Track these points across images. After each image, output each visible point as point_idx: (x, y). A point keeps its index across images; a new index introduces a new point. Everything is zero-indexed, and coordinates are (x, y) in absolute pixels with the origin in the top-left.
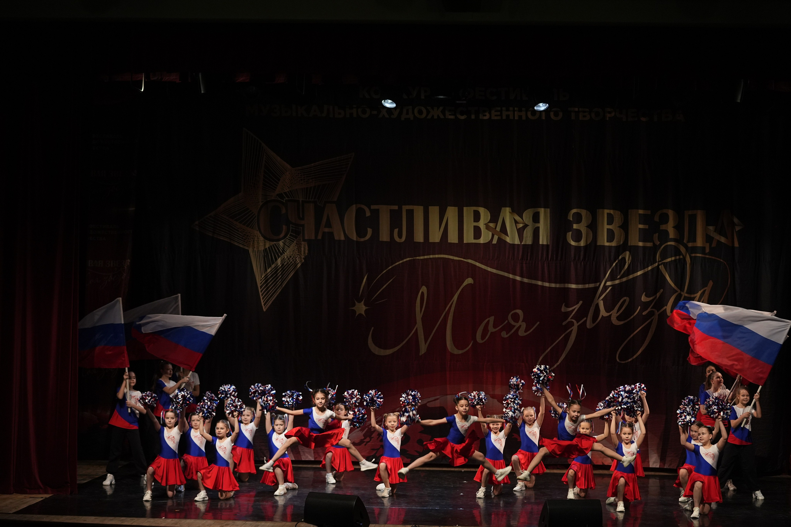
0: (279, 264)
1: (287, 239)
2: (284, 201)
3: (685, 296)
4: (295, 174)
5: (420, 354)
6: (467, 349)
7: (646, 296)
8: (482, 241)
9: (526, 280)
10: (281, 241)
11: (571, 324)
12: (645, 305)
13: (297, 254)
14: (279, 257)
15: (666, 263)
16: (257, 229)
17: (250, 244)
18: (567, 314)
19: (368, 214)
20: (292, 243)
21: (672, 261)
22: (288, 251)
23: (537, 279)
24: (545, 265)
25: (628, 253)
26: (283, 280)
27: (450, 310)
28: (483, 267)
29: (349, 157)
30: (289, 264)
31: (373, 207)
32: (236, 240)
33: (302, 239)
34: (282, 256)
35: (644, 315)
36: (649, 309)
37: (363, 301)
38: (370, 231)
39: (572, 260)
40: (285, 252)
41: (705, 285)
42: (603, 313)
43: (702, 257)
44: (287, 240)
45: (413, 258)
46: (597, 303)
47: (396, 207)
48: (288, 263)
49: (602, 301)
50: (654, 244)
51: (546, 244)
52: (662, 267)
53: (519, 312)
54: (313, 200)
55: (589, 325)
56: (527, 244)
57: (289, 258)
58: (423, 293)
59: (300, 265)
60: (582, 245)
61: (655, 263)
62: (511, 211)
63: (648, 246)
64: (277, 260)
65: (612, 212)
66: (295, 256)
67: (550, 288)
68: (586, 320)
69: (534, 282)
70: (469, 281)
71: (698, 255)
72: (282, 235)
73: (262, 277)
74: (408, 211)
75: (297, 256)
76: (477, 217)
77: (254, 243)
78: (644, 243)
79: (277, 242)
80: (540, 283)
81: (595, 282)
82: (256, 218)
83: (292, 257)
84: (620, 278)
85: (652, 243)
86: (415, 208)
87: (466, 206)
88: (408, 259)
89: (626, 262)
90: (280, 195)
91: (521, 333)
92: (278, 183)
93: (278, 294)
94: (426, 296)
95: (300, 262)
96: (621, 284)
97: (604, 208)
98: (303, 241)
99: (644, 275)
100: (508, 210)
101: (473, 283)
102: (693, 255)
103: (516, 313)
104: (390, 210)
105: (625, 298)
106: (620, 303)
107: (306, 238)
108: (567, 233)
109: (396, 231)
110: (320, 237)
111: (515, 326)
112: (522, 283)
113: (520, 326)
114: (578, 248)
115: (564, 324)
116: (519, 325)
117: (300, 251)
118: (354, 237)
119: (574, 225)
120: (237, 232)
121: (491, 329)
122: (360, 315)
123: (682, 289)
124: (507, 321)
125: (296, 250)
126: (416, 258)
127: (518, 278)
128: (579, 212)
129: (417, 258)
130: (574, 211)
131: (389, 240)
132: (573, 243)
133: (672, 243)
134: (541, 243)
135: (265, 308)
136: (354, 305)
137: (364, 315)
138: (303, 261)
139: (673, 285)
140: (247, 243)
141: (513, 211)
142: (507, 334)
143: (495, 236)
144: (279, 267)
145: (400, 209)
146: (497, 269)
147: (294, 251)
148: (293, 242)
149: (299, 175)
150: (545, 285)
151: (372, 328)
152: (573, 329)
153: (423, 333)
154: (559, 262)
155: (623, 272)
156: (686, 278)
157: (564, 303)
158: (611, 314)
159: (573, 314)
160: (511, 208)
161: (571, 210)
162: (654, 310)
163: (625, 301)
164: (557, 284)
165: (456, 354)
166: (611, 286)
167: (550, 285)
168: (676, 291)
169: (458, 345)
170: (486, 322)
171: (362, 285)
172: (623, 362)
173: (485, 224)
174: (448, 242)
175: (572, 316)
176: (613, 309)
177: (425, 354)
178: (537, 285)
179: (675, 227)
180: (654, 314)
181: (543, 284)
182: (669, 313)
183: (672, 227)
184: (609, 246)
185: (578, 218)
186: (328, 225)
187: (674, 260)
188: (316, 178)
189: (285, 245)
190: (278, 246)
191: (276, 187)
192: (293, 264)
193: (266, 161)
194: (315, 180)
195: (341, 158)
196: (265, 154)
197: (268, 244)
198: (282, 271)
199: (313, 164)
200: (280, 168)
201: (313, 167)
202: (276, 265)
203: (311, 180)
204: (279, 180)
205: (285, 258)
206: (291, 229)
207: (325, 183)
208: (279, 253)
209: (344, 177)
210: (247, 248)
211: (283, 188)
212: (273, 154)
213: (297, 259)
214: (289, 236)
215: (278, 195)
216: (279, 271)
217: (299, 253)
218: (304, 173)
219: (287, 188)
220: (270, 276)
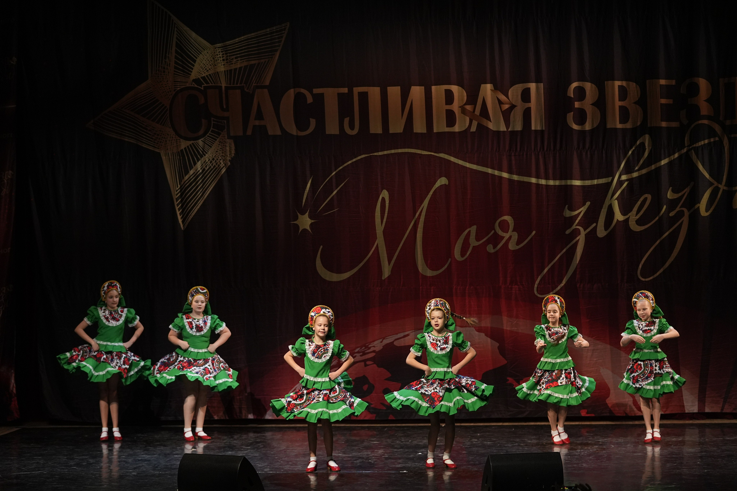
0: (198, 170)
1: (208, 136)
2: (202, 89)
3: (723, 190)
4: (215, 53)
5: (383, 279)
6: (444, 269)
7: (673, 191)
8: (457, 129)
9: (515, 177)
10: (200, 140)
11: (577, 233)
12: (672, 204)
13: (221, 155)
14: (198, 160)
15: (698, 148)
16: (170, 125)
17: (162, 145)
18: (571, 220)
19: (310, 100)
20: (215, 142)
21: (705, 144)
22: (209, 153)
23: (530, 176)
24: (540, 157)
25: (647, 137)
26: (204, 189)
27: (420, 219)
28: (460, 162)
29: (283, 28)
30: (212, 169)
31: (316, 91)
32: (144, 141)
33: (226, 136)
34: (202, 159)
35: (672, 216)
36: (678, 209)
37: (308, 212)
38: (313, 122)
39: (576, 148)
40: (206, 153)
42: (619, 216)
44: (209, 138)
45: (369, 155)
46: (610, 203)
47: (345, 90)
48: (210, 167)
49: (616, 201)
50: (681, 123)
51: (540, 129)
52: (692, 154)
53: (507, 218)
54: (239, 85)
55: (601, 233)
56: (515, 130)
57: (211, 161)
58: (383, 199)
59: (224, 170)
60: (587, 129)
61: (683, 148)
62: (493, 89)
63: (674, 126)
64: (196, 164)
65: (624, 83)
66: (218, 158)
67: (547, 186)
68: (596, 227)
69: (526, 179)
70: (442, 181)
72: (201, 132)
73: (178, 187)
74: (360, 94)
75: (222, 158)
76: (449, 98)
77: (166, 144)
78: (668, 122)
79: (195, 142)
80: (534, 180)
81: (608, 177)
82: (168, 112)
83: (215, 159)
84: (638, 170)
85: (678, 123)
86: (370, 89)
87: (435, 85)
88: (363, 156)
89: (646, 149)
90: (197, 81)
91: (512, 246)
92: (194, 66)
93: (198, 207)
94: (388, 202)
95: (225, 165)
96: (639, 177)
97: (613, 79)
98: (228, 139)
99: (670, 163)
100: (489, 87)
101: (447, 184)
102: (733, 136)
103: (504, 220)
104: (338, 94)
106: (639, 203)
107: (232, 134)
108: (568, 114)
109: (347, 120)
110: (249, 132)
111: (505, 237)
112: (510, 181)
113: (510, 237)
114: (582, 133)
115: (568, 232)
116: (508, 236)
117: (225, 152)
118: (293, 131)
119: (576, 103)
120: (146, 131)
121: (473, 242)
122: (305, 230)
123: (719, 181)
124: (493, 232)
125: (220, 150)
126: (373, 154)
127: (505, 175)
128: (582, 86)
129: (375, 154)
130: (575, 85)
131: (337, 132)
132: (575, 127)
133: (705, 122)
134: (533, 128)
135: (184, 226)
136: (296, 218)
137: (310, 230)
138: (229, 164)
139: (707, 175)
140: (157, 143)
141: (496, 88)
142: (494, 248)
143: (474, 121)
144: (199, 173)
145: (351, 92)
146: (477, 164)
147: (217, 152)
148: (216, 140)
149: (219, 54)
150: (541, 183)
151: (320, 247)
152: (579, 239)
153: (386, 250)
154: (558, 152)
155: (641, 162)
156: (725, 166)
157: (567, 206)
158: (629, 217)
159: (579, 218)
160: (492, 85)
161: (570, 84)
162: (685, 210)
163: (646, 199)
164: (557, 181)
165: (430, 277)
166: (627, 180)
167: (547, 183)
168: (711, 184)
169: (431, 264)
170: (466, 233)
171: (305, 192)
172: (647, 280)
173: (460, 107)
174: (414, 132)
175: (577, 221)
176: (631, 210)
177: (389, 277)
178: (530, 183)
179: (707, 101)
180: (684, 215)
181: (538, 181)
182: (703, 213)
183: (704, 101)
184: (622, 129)
185: (581, 93)
186: (260, 116)
187: (708, 143)
188: (241, 57)
189: (205, 144)
190: (196, 146)
191: (191, 70)
192: (216, 168)
193: (177, 38)
194: (241, 60)
195: (274, 30)
196: (176, 29)
197: (184, 144)
198: (203, 178)
199: (237, 39)
200: (196, 47)
201: (238, 43)
202: (195, 171)
203: (235, 60)
204: (195, 61)
205: (206, 162)
206: (212, 124)
207: (253, 62)
208: (198, 155)
209: (278, 54)
210: (158, 151)
211: (200, 71)
212: (186, 28)
213: (221, 161)
214: (211, 132)
215: (194, 80)
216: (199, 178)
217: (223, 154)
218: (226, 51)
219: (205, 71)
220: (188, 184)
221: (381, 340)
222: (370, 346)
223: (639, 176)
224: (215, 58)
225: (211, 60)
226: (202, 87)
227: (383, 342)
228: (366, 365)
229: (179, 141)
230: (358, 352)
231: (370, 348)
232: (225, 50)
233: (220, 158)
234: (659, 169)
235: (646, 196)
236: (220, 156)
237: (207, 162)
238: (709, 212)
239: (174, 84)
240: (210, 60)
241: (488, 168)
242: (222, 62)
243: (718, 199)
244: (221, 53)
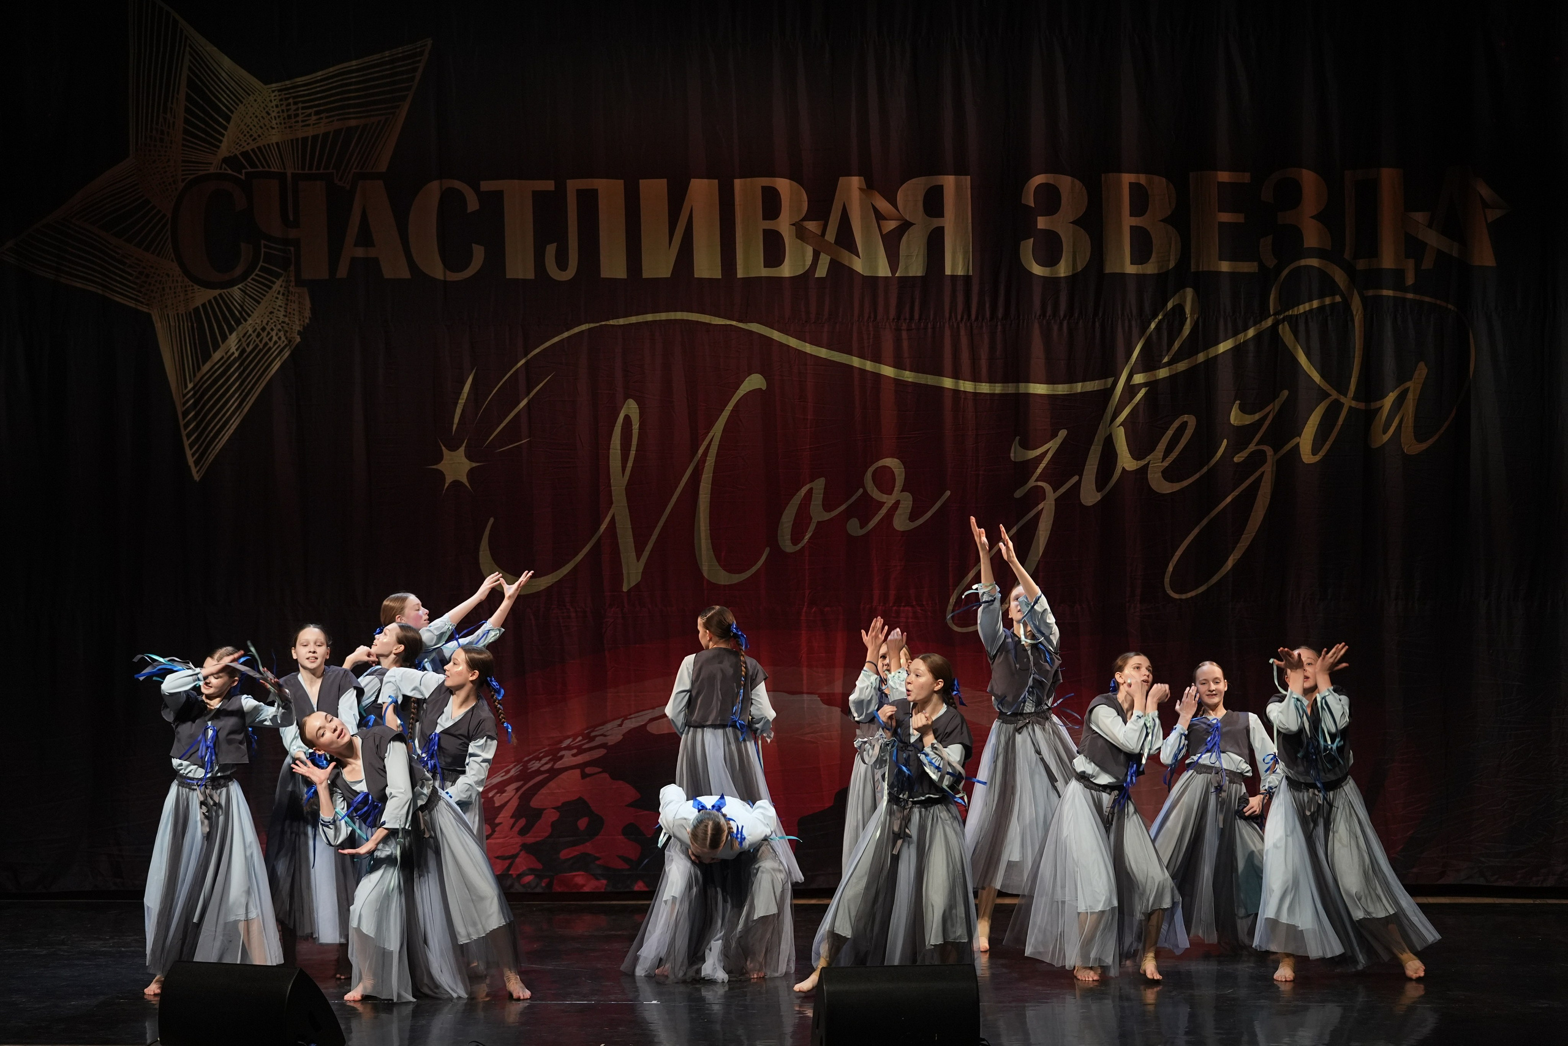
0: (231, 351)
1: (253, 279)
2: (243, 177)
3: (1350, 407)
5: (625, 589)
6: (754, 569)
7: (1243, 409)
8: (786, 270)
9: (908, 376)
10: (236, 288)
11: (1037, 495)
12: (1243, 435)
13: (281, 320)
15: (1297, 318)
16: (173, 255)
18: (1026, 468)
19: (473, 204)
20: (267, 292)
21: (1311, 310)
22: (255, 314)
23: (940, 373)
24: (962, 332)
25: (1189, 292)
27: (705, 463)
28: (793, 342)
29: (418, 50)
30: (261, 350)
31: (486, 186)
33: (293, 279)
34: (240, 327)
35: (1238, 464)
36: (1252, 447)
37: (464, 445)
38: (479, 253)
39: (1038, 315)
40: (249, 316)
41: (1403, 376)
42: (1126, 461)
43: (1395, 297)
45: (598, 325)
46: (1108, 433)
47: (549, 185)
48: (257, 346)
49: (1122, 428)
50: (1261, 265)
51: (962, 274)
52: (1285, 331)
53: (891, 462)
54: (321, 171)
55: (1089, 496)
56: (911, 275)
57: (259, 333)
58: (627, 418)
60: (1062, 275)
61: (1266, 318)
62: (864, 186)
63: (1246, 270)
64: (227, 338)
65: (1142, 179)
66: (275, 326)
67: (976, 395)
68: (1078, 484)
69: (930, 380)
70: (754, 382)
71: (1386, 292)
72: (238, 271)
73: (186, 387)
74: (580, 193)
75: (282, 327)
76: (771, 204)
77: (164, 295)
78: (1234, 263)
79: (225, 291)
80: (948, 383)
81: (1106, 377)
83: (268, 329)
84: (1169, 364)
85: (1256, 264)
86: (601, 184)
87: (741, 177)
88: (584, 327)
89: (1186, 318)
90: (230, 161)
91: (901, 523)
92: (225, 128)
93: (231, 431)
94: (638, 425)
95: (290, 341)
96: (1172, 378)
97: (1120, 171)
98: (296, 285)
99: (1237, 350)
100: (855, 182)
101: (764, 388)
102: (1371, 293)
103: (884, 467)
104: (536, 194)
105: (1185, 418)
106: (1170, 433)
107: (305, 276)
108: (1022, 243)
109: (551, 250)
110: (342, 272)
111: (885, 503)
112: (897, 382)
113: (897, 504)
114: (1051, 283)
115: (1018, 494)
116: (893, 502)
118: (437, 270)
119: (1039, 218)
121: (818, 514)
122: (456, 484)
123: (1343, 390)
124: (861, 491)
125: (278, 310)
126: (608, 323)
127: (888, 371)
128: (1052, 183)
129: (611, 322)
130: (1039, 180)
131: (531, 276)
132: (1037, 270)
133: (1314, 262)
134: (948, 272)
135: (197, 472)
136: (439, 458)
137: (468, 485)
138: (298, 339)
139: (1316, 377)
141: (870, 186)
142: (862, 527)
143: (823, 255)
144: (232, 358)
145: (561, 189)
146: (829, 347)
147: (271, 313)
148: (270, 288)
149: (281, 105)
150: (962, 389)
151: (489, 520)
152: (1043, 509)
153: (632, 528)
154: (999, 323)
155: (1176, 345)
156: (1354, 357)
157: (1018, 438)
158: (1148, 464)
159: (1042, 466)
160: (862, 178)
161: (1029, 177)
162: (1265, 448)
163: (1183, 426)
164: (997, 385)
165: (725, 586)
166: (1145, 385)
167: (975, 388)
168: (1325, 395)
169: (728, 560)
170: (803, 494)
171: (460, 401)
172: (1184, 596)
173: (793, 225)
174: (695, 276)
175: (1039, 471)
176: (1152, 449)
177: (637, 585)
178: (942, 389)
179: (1319, 217)
180: (1265, 462)
181: (957, 384)
182: (1307, 456)
183: (1312, 217)
184: (1136, 275)
185: (1050, 199)
186: (365, 238)
187: (1318, 308)
188: (327, 111)
189: (247, 297)
190: (228, 301)
191: (221, 138)
192: (270, 349)
193: (190, 69)
194: (327, 117)
195: (397, 54)
196: (188, 49)
197: (203, 296)
198: (242, 368)
199: (320, 73)
200: (230, 88)
201: (321, 80)
202: (224, 354)
203: (314, 118)
204: (228, 119)
205: (248, 334)
206: (262, 253)
207: (353, 123)
208: (233, 319)
209: (405, 107)
210: (145, 310)
211: (238, 141)
212: (211, 48)
213: (281, 334)
214: (259, 271)
215: (225, 160)
216: (232, 369)
217: (287, 320)
218: (294, 97)
219: (250, 141)
220: (209, 382)
221: (619, 722)
222: (593, 734)
223: (1170, 376)
224: (270, 112)
225: (262, 117)
226: (241, 174)
227: (624, 725)
228: (584, 776)
229: (190, 288)
230: (568, 748)
231: (592, 739)
232: (293, 95)
233: (279, 327)
234: (1211, 362)
235: (1185, 420)
236: (278, 325)
237: (250, 335)
238: (1320, 453)
239: (182, 166)
240: (259, 117)
241: (851, 355)
242: (286, 121)
243: (1339, 427)
244: (285, 103)
